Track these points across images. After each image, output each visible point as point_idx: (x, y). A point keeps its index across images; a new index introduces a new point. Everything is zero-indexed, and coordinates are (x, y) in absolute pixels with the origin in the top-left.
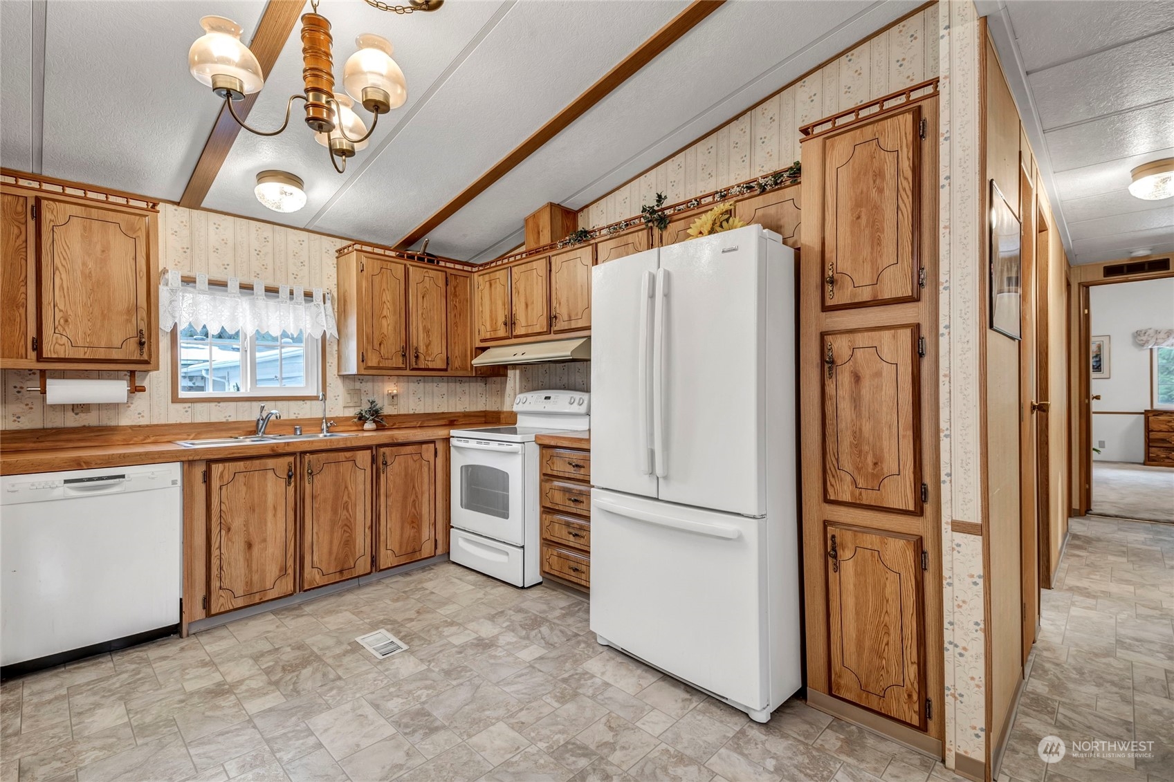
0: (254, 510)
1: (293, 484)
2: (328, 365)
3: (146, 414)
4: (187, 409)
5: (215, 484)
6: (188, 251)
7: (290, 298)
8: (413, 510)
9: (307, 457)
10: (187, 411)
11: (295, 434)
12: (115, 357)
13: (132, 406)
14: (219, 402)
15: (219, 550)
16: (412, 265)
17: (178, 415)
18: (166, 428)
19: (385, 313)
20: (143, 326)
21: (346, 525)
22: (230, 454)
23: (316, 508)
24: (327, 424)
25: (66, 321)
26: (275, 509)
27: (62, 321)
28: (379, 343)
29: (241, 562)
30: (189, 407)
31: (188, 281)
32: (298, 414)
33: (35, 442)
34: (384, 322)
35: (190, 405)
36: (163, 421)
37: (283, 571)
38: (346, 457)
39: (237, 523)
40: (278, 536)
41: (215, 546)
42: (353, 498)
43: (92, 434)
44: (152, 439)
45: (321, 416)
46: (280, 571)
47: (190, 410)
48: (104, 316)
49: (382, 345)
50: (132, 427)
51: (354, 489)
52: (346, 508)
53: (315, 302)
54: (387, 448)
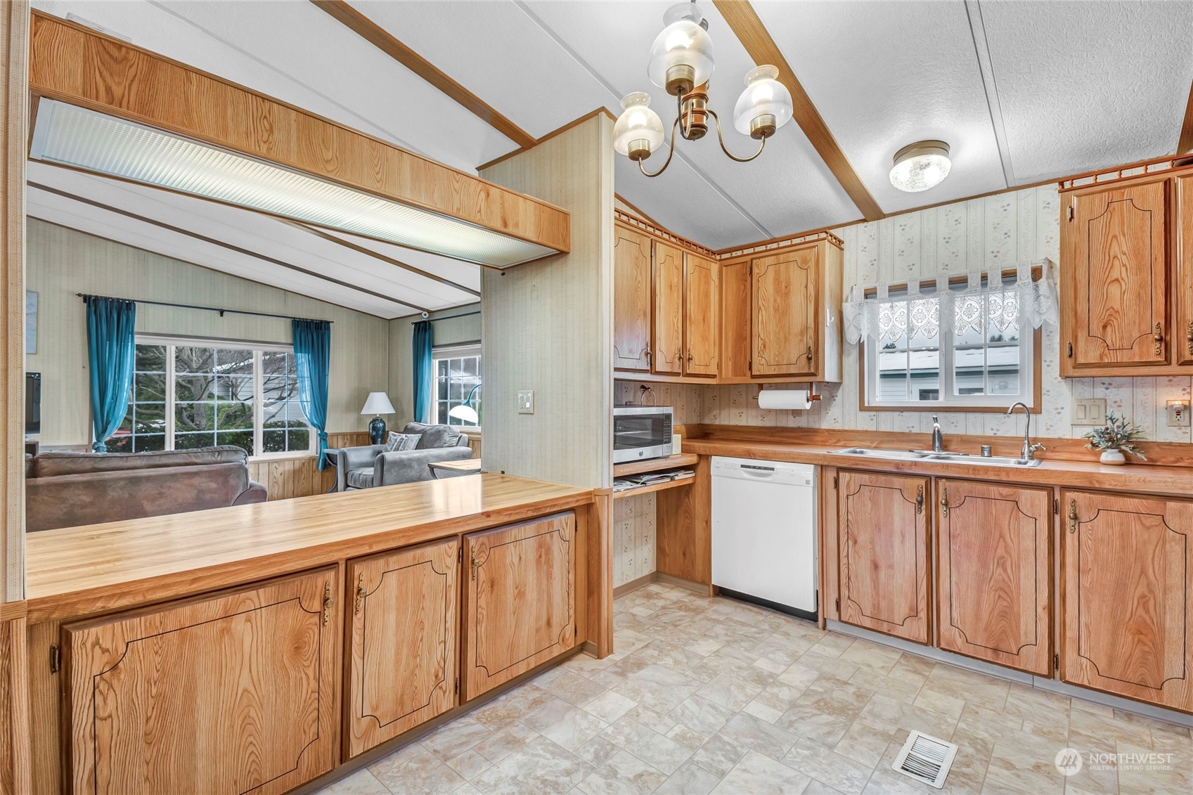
0: (880, 530)
1: (924, 512)
2: (1044, 365)
3: (840, 420)
4: (873, 417)
5: (843, 492)
6: (875, 263)
7: (982, 284)
8: (1141, 611)
9: (942, 483)
10: (872, 419)
11: (983, 455)
12: (792, 371)
13: (830, 412)
14: (902, 412)
15: (846, 558)
16: (1182, 177)
17: (864, 422)
18: (854, 434)
19: (1115, 274)
20: (811, 344)
21: (1002, 589)
22: (854, 465)
23: (955, 551)
24: (1029, 446)
25: (765, 346)
26: (903, 536)
27: (762, 347)
28: (1102, 324)
29: (868, 581)
30: (874, 416)
31: (870, 294)
32: (998, 430)
33: (770, 436)
34: (1115, 290)
35: (874, 413)
36: (852, 428)
37: (914, 613)
38: (1001, 494)
39: (863, 538)
40: (907, 568)
41: (843, 554)
42: (1015, 555)
43: (802, 434)
44: (842, 443)
45: (1023, 434)
46: (911, 609)
47: (874, 418)
48: (786, 338)
49: (1109, 329)
50: (828, 431)
51: (1015, 541)
52: (1001, 563)
53: (1019, 283)
54: (1081, 495)
